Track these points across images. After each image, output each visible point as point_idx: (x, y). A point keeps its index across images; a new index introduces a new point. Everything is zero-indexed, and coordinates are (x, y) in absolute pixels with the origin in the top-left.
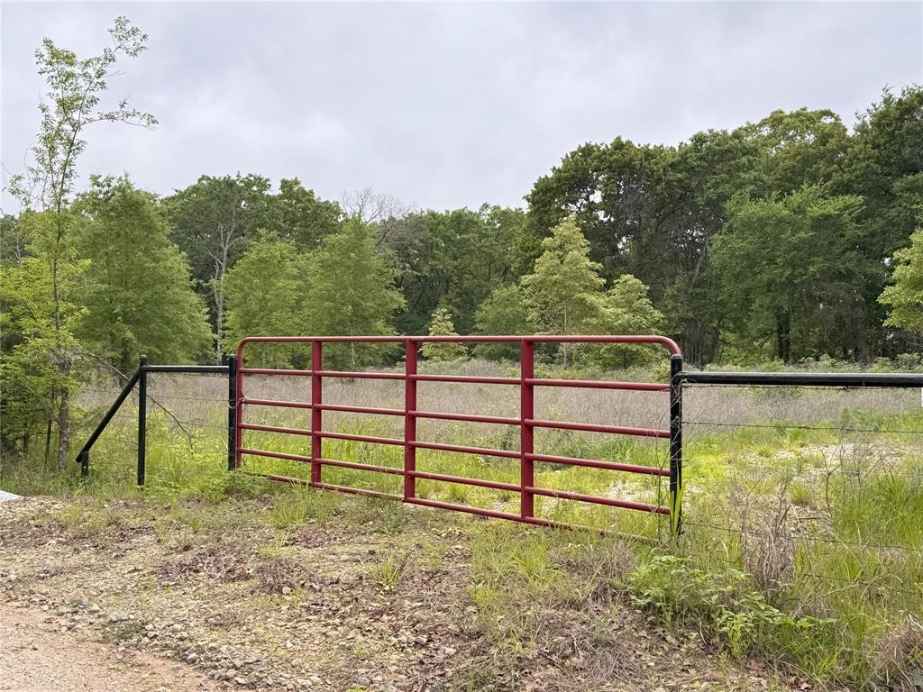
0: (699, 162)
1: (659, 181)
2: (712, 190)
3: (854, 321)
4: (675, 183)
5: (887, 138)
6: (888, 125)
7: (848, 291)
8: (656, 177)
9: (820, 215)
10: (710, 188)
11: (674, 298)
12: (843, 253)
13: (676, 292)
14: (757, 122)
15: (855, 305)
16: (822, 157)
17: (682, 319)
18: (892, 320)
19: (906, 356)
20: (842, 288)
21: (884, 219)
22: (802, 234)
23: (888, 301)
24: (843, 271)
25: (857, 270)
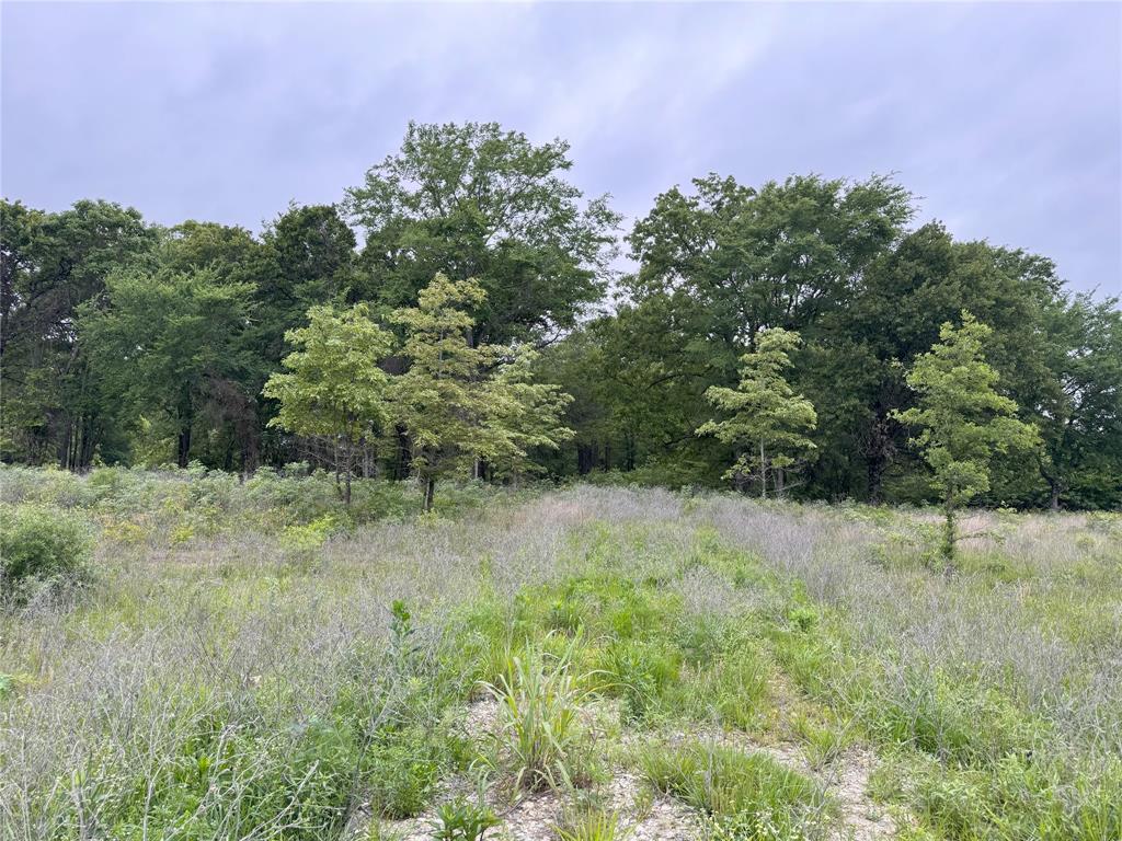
0: (79, 230)
1: (25, 241)
2: (94, 264)
3: (245, 423)
4: (47, 248)
5: (290, 242)
6: (291, 230)
7: (241, 391)
8: (21, 236)
9: (209, 299)
10: (91, 261)
11: (38, 382)
12: (239, 351)
13: (41, 377)
14: (170, 227)
15: (248, 406)
16: (224, 251)
17: (45, 409)
18: (281, 421)
19: (295, 465)
20: (234, 388)
21: (283, 321)
22: (188, 318)
23: (275, 395)
24: (236, 369)
25: (250, 369)
